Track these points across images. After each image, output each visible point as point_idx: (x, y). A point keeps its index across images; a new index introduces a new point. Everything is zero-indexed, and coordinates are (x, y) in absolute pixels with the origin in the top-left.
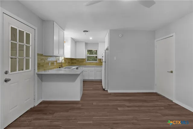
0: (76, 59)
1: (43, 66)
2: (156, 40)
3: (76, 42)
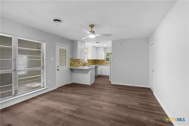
0: (98, 60)
1: (73, 64)
2: (150, 45)
3: (97, 48)
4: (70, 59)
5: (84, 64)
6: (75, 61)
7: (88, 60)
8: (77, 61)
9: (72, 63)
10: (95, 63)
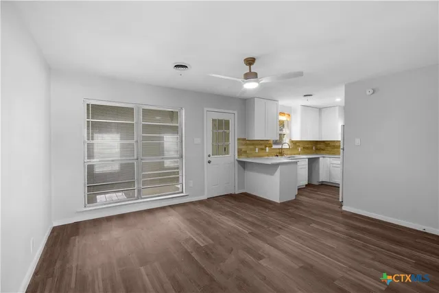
1: (245, 152)
3: (320, 109)
4: (238, 139)
5: (278, 151)
6: (253, 144)
7: (292, 141)
8: (257, 145)
9: (244, 148)
10: (317, 149)
